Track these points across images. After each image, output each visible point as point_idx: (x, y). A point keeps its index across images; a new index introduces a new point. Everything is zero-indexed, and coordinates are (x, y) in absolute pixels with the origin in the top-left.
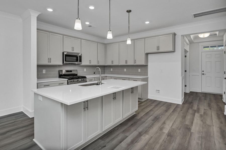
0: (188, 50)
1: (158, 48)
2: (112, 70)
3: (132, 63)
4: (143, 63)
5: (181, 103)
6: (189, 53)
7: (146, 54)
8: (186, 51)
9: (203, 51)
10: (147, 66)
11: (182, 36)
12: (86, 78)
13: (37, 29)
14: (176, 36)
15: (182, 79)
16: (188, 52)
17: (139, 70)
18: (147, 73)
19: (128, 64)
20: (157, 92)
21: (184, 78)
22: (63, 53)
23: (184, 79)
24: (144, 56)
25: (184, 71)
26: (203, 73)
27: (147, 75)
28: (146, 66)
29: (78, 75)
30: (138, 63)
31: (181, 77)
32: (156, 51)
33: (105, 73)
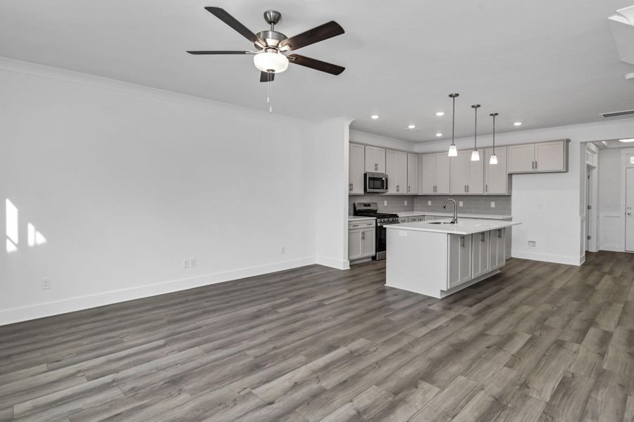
0: (595, 164)
1: (535, 165)
2: (430, 203)
3: (480, 192)
4: (503, 191)
5: (578, 264)
6: (596, 169)
7: (509, 175)
8: (590, 168)
9: (629, 166)
10: (509, 196)
11: (581, 143)
12: (398, 217)
13: (350, 142)
14: (570, 143)
15: (582, 222)
16: (594, 168)
17: (493, 205)
18: (510, 209)
19: (471, 192)
20: (531, 244)
21: (586, 220)
22: (365, 175)
23: (585, 222)
24: (505, 179)
25: (585, 207)
26: (628, 211)
27: (510, 214)
28: (507, 197)
29: (378, 212)
30: (491, 191)
31: (580, 218)
32: (531, 170)
33: (413, 210)
